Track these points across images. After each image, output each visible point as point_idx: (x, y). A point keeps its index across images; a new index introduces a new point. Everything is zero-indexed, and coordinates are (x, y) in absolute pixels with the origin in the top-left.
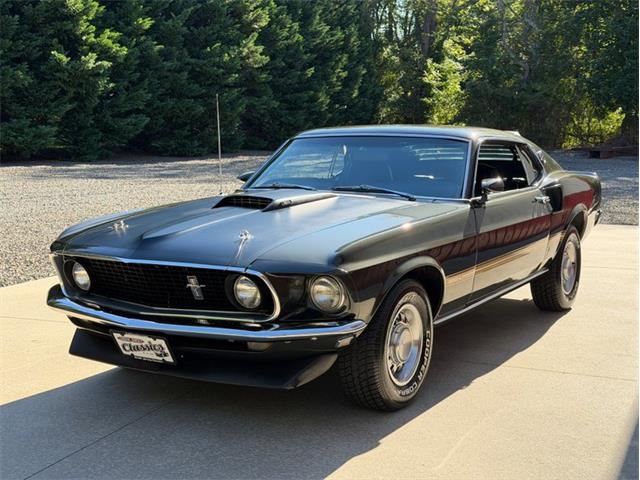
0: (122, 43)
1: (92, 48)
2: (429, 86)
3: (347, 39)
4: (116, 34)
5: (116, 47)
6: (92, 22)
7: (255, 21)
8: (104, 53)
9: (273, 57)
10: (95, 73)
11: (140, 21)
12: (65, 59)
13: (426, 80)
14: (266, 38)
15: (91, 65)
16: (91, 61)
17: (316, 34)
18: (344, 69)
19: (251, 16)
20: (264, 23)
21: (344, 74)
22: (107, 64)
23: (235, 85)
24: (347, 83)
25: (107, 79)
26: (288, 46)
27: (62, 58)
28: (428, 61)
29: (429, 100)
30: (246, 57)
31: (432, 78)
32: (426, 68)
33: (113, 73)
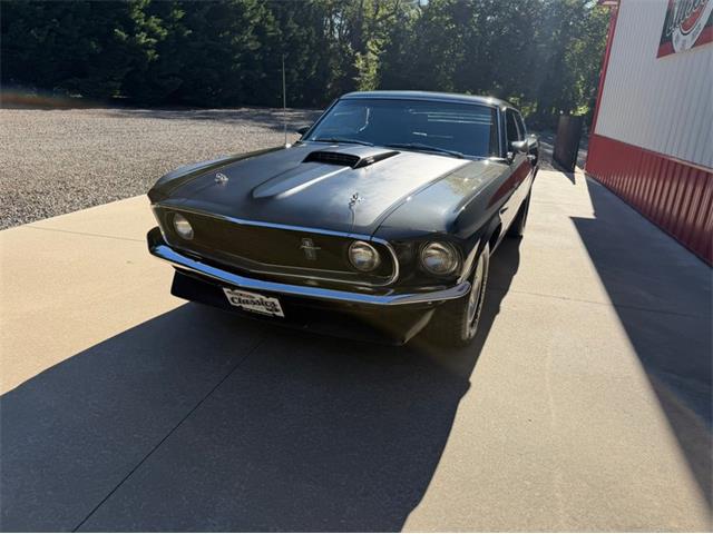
0: (164, 27)
1: (143, 29)
2: (358, 70)
3: (309, 35)
4: (159, 21)
5: (159, 30)
6: (142, 11)
7: (251, 18)
8: (151, 33)
9: (264, 44)
10: (146, 47)
11: (175, 12)
12: (124, 36)
13: (357, 66)
14: (259, 31)
15: (143, 41)
16: (143, 38)
17: (289, 30)
18: (307, 55)
19: (248, 15)
20: (257, 20)
21: (306, 59)
22: (153, 41)
23: (238, 61)
24: (308, 64)
25: (153, 51)
26: (273, 37)
27: (123, 34)
28: (358, 54)
29: (358, 79)
30: (247, 43)
31: (360, 64)
32: (356, 58)
33: (159, 47)
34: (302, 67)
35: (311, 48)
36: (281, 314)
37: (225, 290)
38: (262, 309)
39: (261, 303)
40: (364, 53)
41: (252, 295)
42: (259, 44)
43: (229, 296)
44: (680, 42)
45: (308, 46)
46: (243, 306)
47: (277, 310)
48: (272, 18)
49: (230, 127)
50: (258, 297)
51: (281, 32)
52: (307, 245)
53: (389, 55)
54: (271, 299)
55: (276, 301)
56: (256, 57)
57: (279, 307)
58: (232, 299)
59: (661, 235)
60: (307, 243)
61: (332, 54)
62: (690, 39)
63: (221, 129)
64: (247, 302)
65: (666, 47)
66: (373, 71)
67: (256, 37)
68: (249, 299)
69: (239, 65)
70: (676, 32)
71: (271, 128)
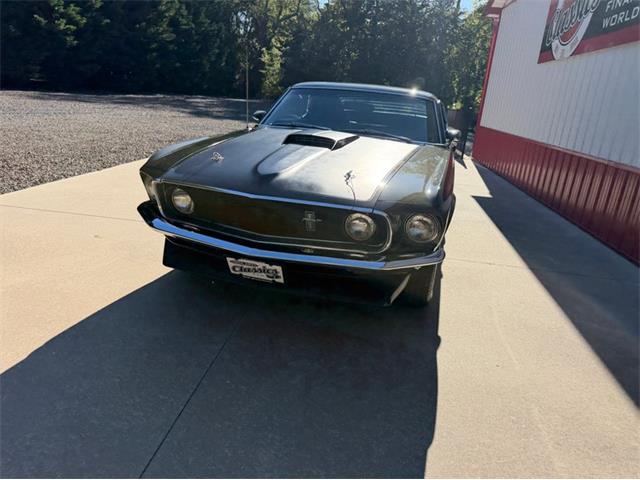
0: (82, 15)
1: (62, 16)
2: (264, 63)
3: (219, 31)
4: (78, 9)
5: (78, 18)
7: (165, 11)
8: (70, 21)
9: (178, 36)
10: (65, 33)
11: (93, 2)
12: (44, 21)
13: (263, 60)
14: (174, 23)
15: (62, 27)
16: (62, 25)
17: (202, 24)
18: (218, 48)
19: (163, 8)
20: (172, 14)
21: (217, 51)
22: (73, 27)
23: (154, 50)
24: (219, 56)
25: (72, 38)
26: (186, 30)
27: (42, 19)
28: (264, 49)
29: (264, 72)
30: (162, 34)
31: (266, 58)
32: (262, 52)
33: (77, 34)
34: (213, 59)
35: (221, 42)
36: (281, 280)
37: (229, 259)
38: (263, 276)
39: (264, 270)
40: (269, 48)
41: (254, 264)
42: (174, 36)
43: (231, 265)
44: (560, 51)
45: (218, 40)
46: (244, 274)
47: (278, 277)
48: (185, 13)
49: (152, 112)
50: (261, 265)
51: (193, 26)
52: (309, 218)
53: (292, 51)
54: (274, 267)
55: (279, 269)
56: (171, 47)
57: (281, 274)
58: (234, 268)
59: (545, 211)
60: (310, 215)
61: (240, 48)
62: (569, 49)
63: (144, 114)
64: (249, 270)
65: (546, 54)
66: (277, 66)
67: (171, 29)
68: (251, 268)
69: (154, 54)
70: (555, 43)
71: (190, 113)
